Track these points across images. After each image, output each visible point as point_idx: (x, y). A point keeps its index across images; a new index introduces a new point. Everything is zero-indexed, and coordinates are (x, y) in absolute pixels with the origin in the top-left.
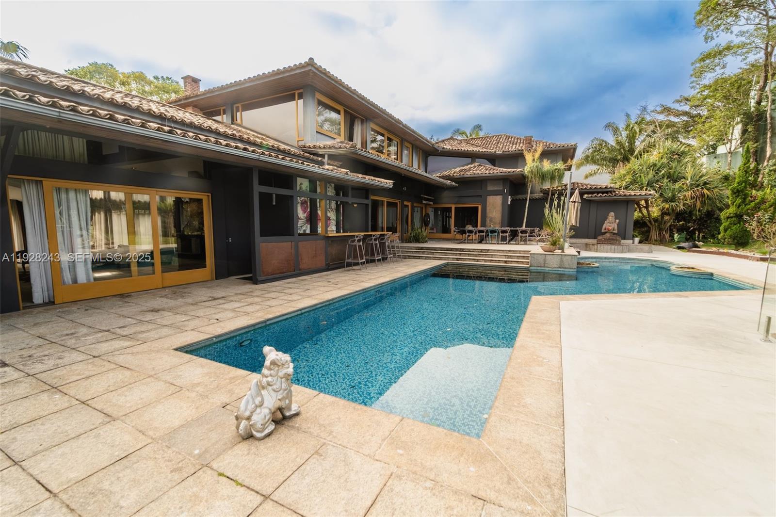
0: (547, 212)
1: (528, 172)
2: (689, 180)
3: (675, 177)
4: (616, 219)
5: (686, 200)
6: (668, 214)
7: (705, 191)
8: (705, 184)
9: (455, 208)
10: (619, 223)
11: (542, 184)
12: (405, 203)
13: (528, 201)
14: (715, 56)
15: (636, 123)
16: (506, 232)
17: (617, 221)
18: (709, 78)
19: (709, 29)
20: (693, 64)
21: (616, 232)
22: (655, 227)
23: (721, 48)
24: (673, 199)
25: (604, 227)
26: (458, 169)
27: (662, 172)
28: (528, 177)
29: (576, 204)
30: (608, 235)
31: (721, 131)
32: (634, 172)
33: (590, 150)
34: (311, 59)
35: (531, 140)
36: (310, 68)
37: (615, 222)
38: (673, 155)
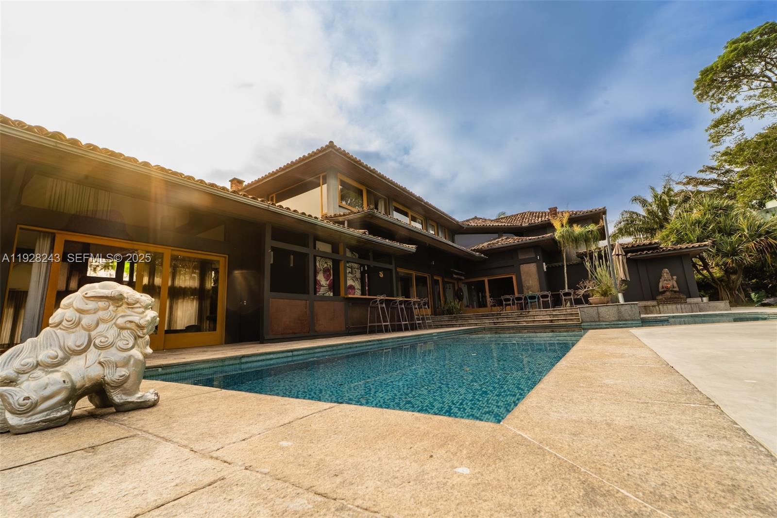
0: (589, 266)
1: (560, 237)
2: (746, 231)
3: (728, 231)
4: (672, 275)
5: (750, 252)
6: (735, 272)
7: (771, 240)
8: (768, 233)
9: (488, 280)
10: (677, 279)
11: (577, 248)
12: (435, 278)
13: (565, 266)
14: (728, 121)
15: (664, 193)
16: (546, 296)
17: (675, 277)
18: (729, 142)
19: (713, 102)
20: (707, 131)
21: (677, 289)
22: (723, 287)
23: (732, 113)
24: (734, 252)
25: (661, 285)
26: (485, 243)
27: (710, 228)
28: (560, 242)
29: (620, 257)
30: (668, 294)
31: (763, 185)
32: (677, 231)
33: (622, 224)
34: (331, 142)
35: (556, 210)
36: (330, 149)
37: (673, 279)
38: (718, 211)
